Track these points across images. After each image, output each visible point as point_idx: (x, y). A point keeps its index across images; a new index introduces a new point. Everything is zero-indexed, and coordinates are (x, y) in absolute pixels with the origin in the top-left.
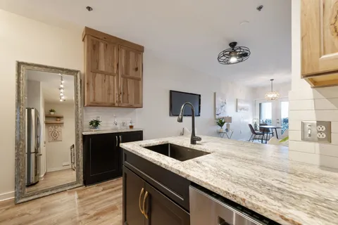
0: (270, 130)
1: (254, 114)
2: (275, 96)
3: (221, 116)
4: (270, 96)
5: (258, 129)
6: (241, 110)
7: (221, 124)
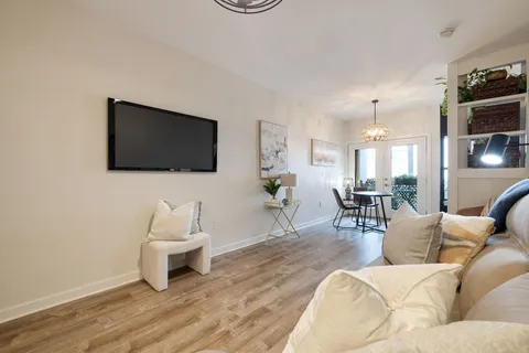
0: (373, 199)
1: (346, 171)
2: (381, 132)
3: (273, 173)
4: (373, 132)
5: (352, 197)
6: (320, 160)
7: (272, 189)
